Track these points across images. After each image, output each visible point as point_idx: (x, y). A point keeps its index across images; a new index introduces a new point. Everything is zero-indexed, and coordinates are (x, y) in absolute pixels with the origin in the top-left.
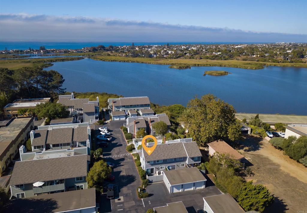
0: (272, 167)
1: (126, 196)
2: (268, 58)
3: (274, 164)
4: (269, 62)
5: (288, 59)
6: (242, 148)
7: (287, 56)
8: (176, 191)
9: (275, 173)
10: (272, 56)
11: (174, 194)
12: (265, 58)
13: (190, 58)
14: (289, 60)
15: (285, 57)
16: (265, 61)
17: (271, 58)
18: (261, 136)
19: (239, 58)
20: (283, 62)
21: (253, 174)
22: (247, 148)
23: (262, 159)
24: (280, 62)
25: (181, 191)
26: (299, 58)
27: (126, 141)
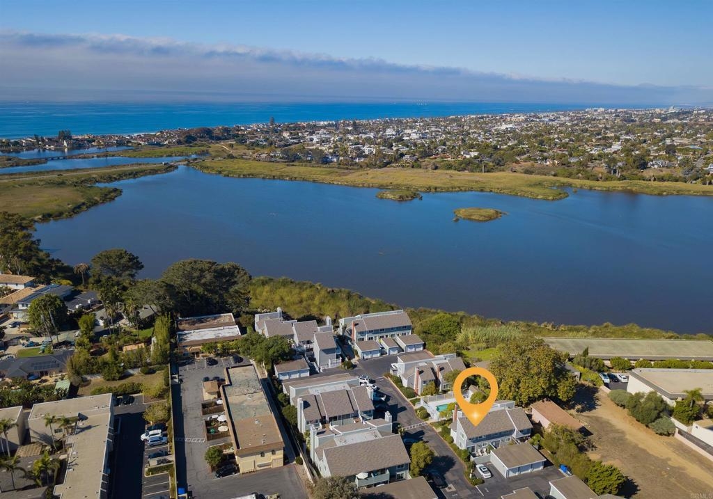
0: (617, 435)
1: (455, 483)
2: (574, 169)
3: (617, 431)
4: (578, 178)
5: (615, 172)
6: (572, 407)
7: (614, 166)
8: (512, 474)
9: (621, 444)
10: (583, 165)
11: (510, 478)
12: (570, 170)
13: (413, 167)
14: (618, 175)
15: (610, 167)
16: (570, 175)
17: (581, 168)
18: (594, 385)
19: (517, 167)
20: (607, 179)
21: (595, 447)
22: (579, 407)
23: (601, 423)
24: (601, 178)
25: (517, 474)
26: (638, 168)
27: (409, 400)
